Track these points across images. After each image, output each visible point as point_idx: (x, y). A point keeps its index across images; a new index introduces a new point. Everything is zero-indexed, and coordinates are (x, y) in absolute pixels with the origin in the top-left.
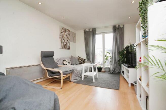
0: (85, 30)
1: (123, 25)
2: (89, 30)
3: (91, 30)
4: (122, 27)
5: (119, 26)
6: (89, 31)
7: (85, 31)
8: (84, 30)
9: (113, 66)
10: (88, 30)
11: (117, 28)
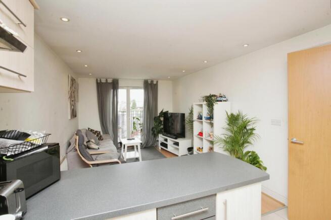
0: (99, 79)
1: (157, 82)
2: (107, 80)
3: (110, 81)
4: (155, 83)
5: (152, 81)
6: (107, 82)
7: (99, 81)
8: (97, 80)
9: (145, 137)
10: (103, 81)
11: (150, 84)
